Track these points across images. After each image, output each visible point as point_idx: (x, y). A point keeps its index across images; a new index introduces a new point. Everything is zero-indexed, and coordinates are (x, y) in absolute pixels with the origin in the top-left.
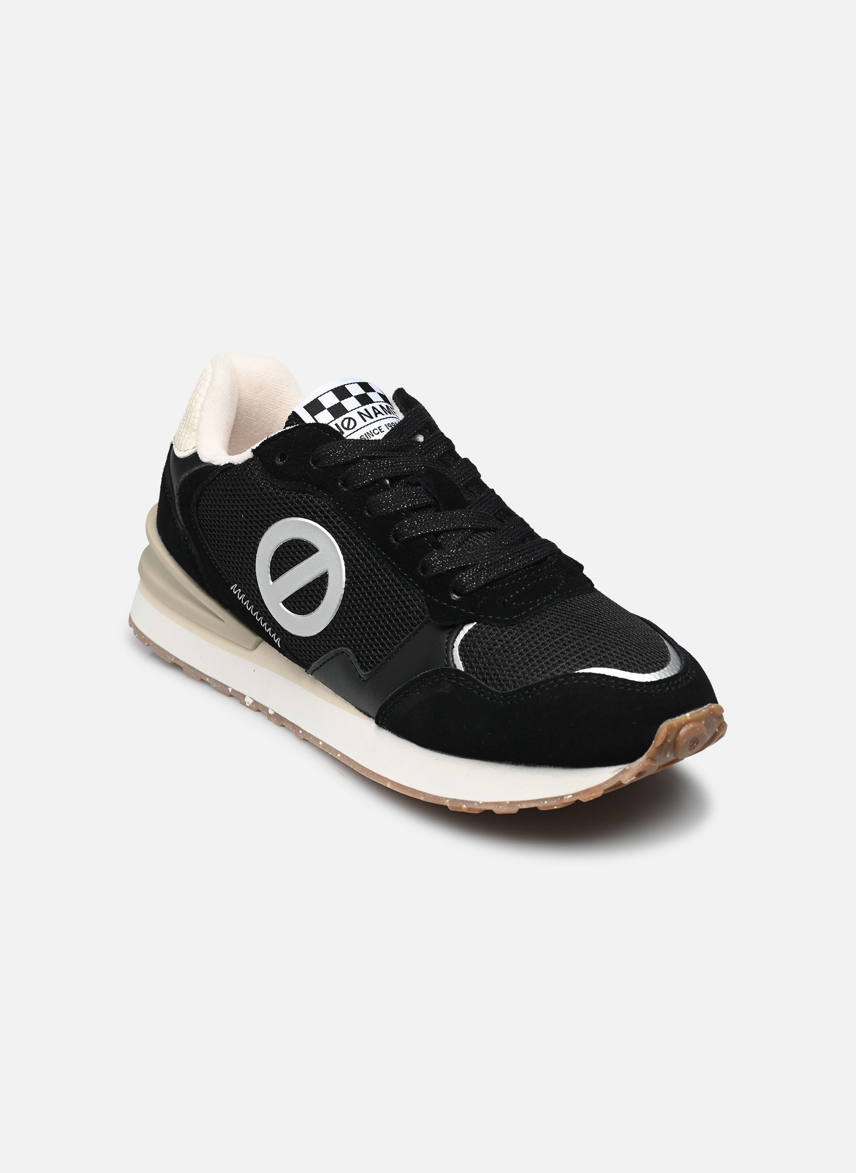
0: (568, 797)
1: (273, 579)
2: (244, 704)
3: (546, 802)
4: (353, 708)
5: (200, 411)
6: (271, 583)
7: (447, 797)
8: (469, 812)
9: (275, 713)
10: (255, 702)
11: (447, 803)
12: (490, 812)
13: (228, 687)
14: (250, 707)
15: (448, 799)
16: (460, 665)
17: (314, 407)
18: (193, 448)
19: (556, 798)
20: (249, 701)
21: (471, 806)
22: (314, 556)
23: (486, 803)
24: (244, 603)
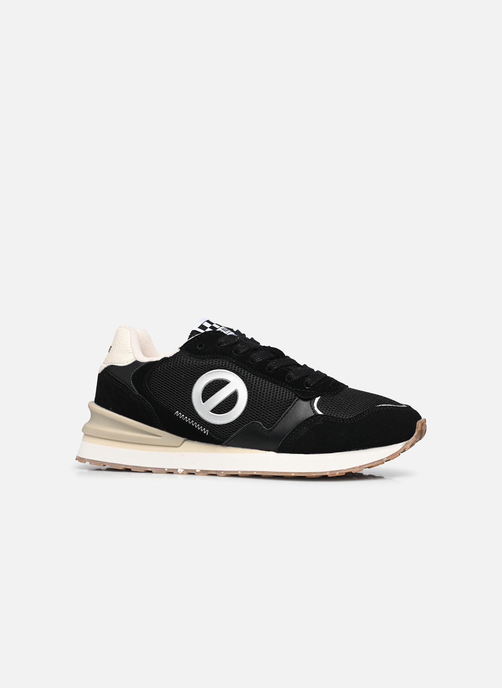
0: (385, 459)
1: (204, 402)
2: (178, 473)
3: (376, 463)
4: (258, 451)
5: (131, 344)
6: (203, 404)
7: (327, 471)
8: (340, 475)
9: (201, 470)
10: (185, 470)
11: (328, 474)
12: (351, 473)
13: (164, 469)
14: (182, 474)
15: (328, 472)
16: (320, 413)
17: (202, 327)
18: (132, 360)
19: (380, 460)
20: (180, 471)
21: (340, 472)
22: (228, 385)
23: (348, 469)
24: (184, 419)
